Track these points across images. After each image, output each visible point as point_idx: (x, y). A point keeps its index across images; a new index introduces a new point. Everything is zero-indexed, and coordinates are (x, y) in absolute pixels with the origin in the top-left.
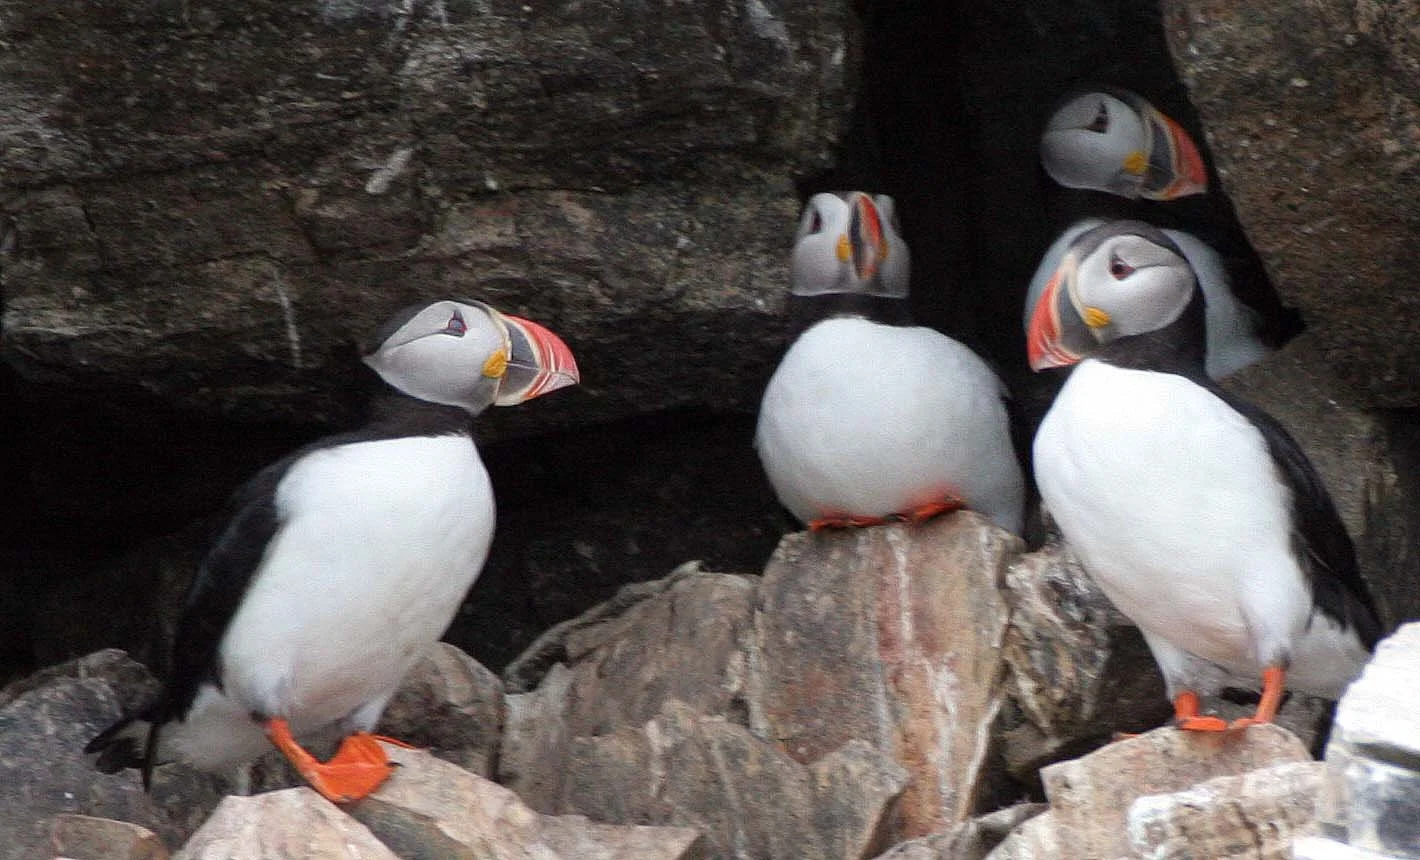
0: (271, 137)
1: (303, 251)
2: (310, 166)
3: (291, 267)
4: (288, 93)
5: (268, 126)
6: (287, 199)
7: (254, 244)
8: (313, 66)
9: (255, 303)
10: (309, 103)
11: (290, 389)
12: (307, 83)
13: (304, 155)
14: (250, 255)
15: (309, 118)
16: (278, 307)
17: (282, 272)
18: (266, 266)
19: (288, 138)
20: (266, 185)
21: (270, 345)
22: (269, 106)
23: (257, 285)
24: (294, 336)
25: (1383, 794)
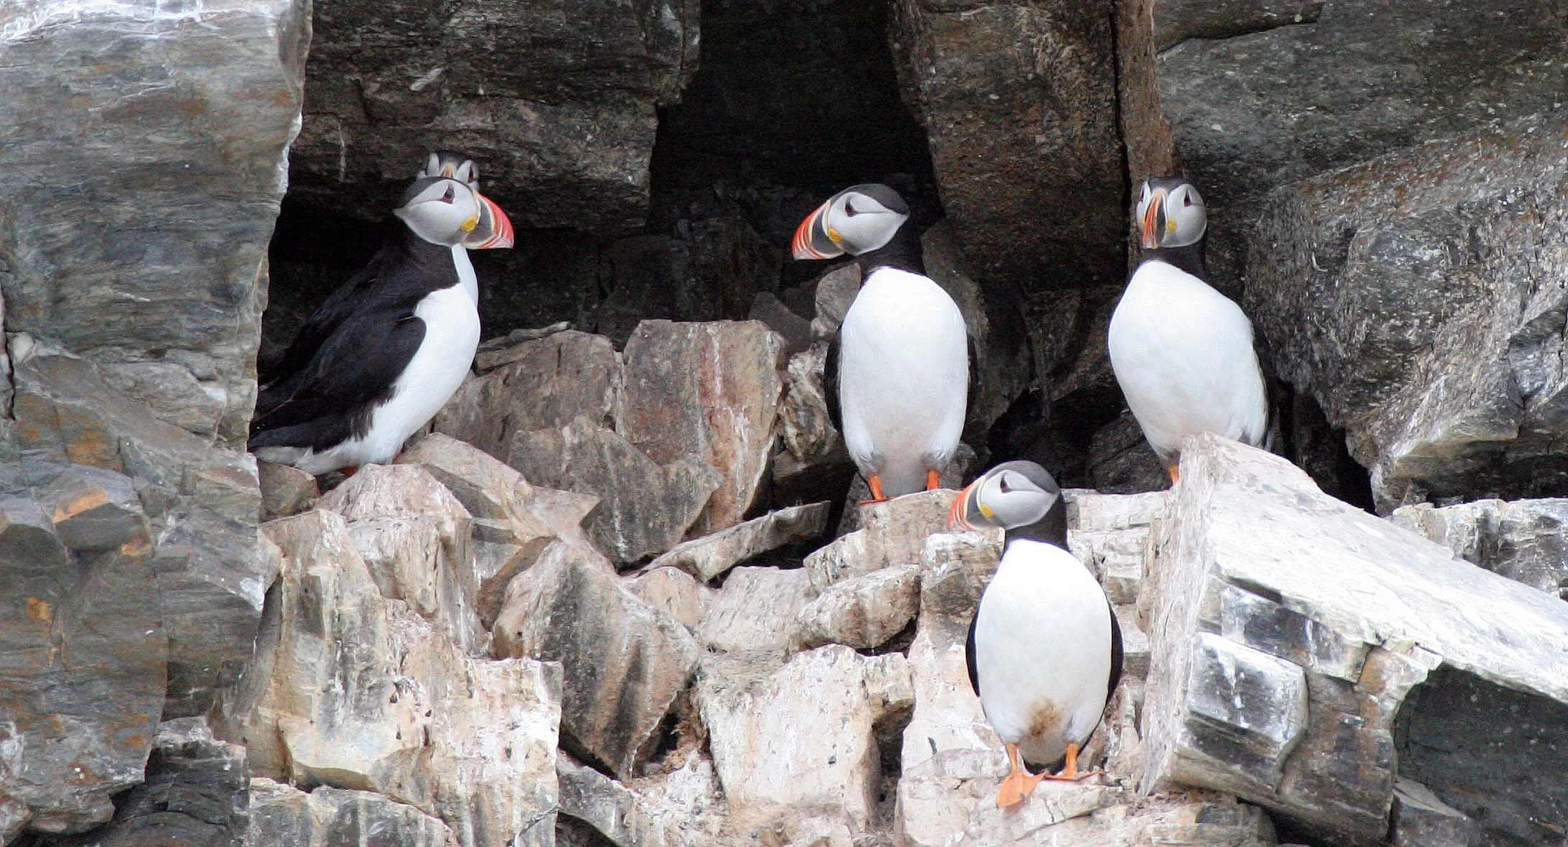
0: (358, 51)
1: (359, 115)
2: (377, 70)
3: (348, 124)
4: (376, 29)
5: (358, 45)
6: (359, 88)
7: (330, 109)
8: (395, 15)
9: (324, 143)
10: (388, 35)
11: (328, 192)
12: (388, 24)
13: (377, 63)
14: (325, 114)
15: (384, 43)
16: (339, 146)
17: (343, 126)
18: (334, 122)
19: (368, 53)
20: (347, 77)
21: (326, 166)
22: (362, 34)
23: (327, 131)
24: (343, 163)
25: (1248, 611)
